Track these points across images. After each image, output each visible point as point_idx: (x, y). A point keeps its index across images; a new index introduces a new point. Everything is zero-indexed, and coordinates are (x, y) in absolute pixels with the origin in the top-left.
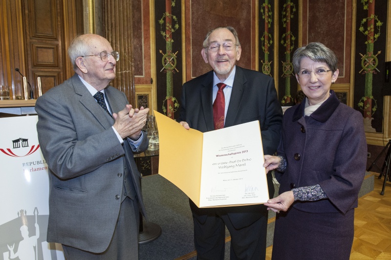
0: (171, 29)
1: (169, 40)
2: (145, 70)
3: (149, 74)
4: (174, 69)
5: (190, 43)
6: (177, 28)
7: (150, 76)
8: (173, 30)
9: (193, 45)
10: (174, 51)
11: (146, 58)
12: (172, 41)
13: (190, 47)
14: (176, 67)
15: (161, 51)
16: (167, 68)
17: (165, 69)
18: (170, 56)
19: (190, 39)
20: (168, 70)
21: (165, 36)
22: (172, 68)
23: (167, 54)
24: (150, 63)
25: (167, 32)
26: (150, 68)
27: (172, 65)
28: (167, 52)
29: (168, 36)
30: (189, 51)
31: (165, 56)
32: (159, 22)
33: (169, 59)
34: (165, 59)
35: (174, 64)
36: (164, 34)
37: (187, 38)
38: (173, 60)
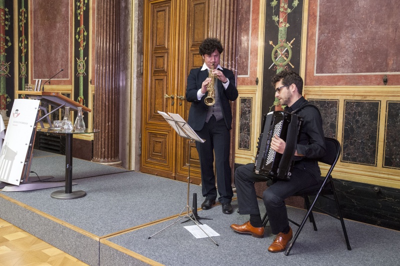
0: (286, 9)
1: (283, 25)
2: (251, 69)
3: (255, 72)
4: (288, 65)
5: (316, 23)
6: (296, 5)
7: (256, 75)
8: (289, 11)
9: (320, 25)
10: (288, 40)
11: (253, 53)
12: (288, 25)
13: (315, 28)
14: (291, 61)
15: (271, 43)
16: (278, 63)
17: (274, 65)
18: (282, 47)
19: (316, 16)
20: (279, 66)
21: (278, 21)
22: (285, 63)
23: (279, 44)
24: (257, 59)
25: (281, 14)
26: (256, 66)
27: (285, 58)
28: (279, 42)
29: (281, 20)
30: (313, 34)
31: (275, 47)
32: (270, 5)
33: (281, 51)
34: (276, 52)
35: (287, 58)
36: (276, 19)
37: (312, 15)
38: (287, 51)
